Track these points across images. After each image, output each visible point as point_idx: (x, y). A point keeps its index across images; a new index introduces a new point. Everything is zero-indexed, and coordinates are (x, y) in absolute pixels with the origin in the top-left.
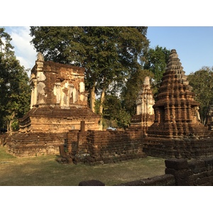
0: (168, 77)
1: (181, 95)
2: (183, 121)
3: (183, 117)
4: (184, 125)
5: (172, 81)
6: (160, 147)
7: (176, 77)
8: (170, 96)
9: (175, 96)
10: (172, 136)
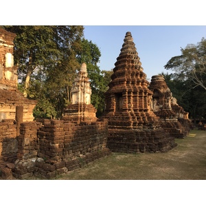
0: (125, 61)
1: (138, 82)
2: (140, 110)
3: (141, 106)
4: (142, 115)
5: (129, 66)
6: (120, 139)
7: (133, 62)
8: (128, 82)
9: (133, 83)
10: (132, 126)
